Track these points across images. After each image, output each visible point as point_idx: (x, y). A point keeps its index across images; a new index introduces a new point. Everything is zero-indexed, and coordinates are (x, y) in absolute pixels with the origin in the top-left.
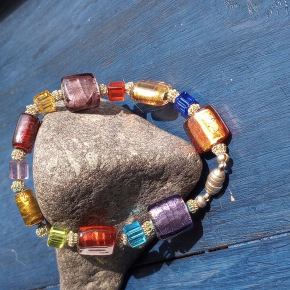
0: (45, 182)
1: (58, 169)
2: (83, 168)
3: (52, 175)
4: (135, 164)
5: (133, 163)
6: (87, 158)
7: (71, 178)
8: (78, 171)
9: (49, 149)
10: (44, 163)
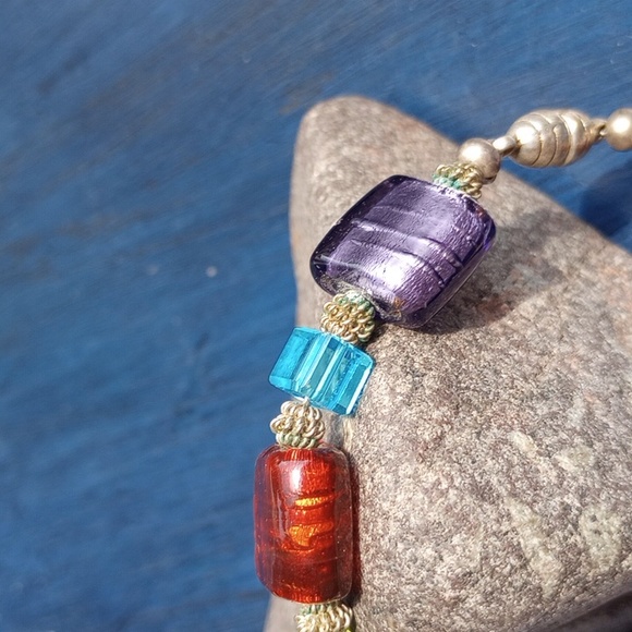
0: (425, 616)
1: (482, 582)
2: (569, 570)
3: (458, 601)
6: (585, 533)
7: (523, 607)
8: (549, 585)
9: (443, 494)
10: (427, 552)
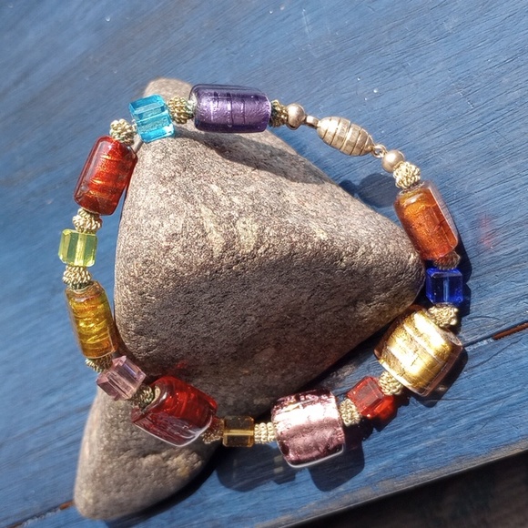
0: (152, 258)
1: (182, 239)
2: (227, 247)
3: (169, 248)
4: (320, 255)
5: (317, 253)
6: (238, 228)
7: (202, 260)
8: (217, 250)
9: (169, 196)
10: (156, 222)
